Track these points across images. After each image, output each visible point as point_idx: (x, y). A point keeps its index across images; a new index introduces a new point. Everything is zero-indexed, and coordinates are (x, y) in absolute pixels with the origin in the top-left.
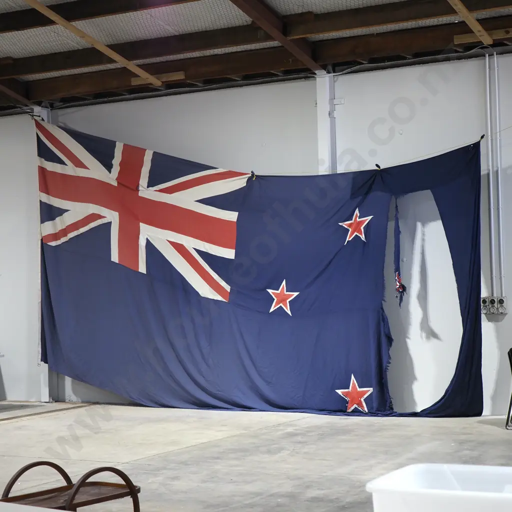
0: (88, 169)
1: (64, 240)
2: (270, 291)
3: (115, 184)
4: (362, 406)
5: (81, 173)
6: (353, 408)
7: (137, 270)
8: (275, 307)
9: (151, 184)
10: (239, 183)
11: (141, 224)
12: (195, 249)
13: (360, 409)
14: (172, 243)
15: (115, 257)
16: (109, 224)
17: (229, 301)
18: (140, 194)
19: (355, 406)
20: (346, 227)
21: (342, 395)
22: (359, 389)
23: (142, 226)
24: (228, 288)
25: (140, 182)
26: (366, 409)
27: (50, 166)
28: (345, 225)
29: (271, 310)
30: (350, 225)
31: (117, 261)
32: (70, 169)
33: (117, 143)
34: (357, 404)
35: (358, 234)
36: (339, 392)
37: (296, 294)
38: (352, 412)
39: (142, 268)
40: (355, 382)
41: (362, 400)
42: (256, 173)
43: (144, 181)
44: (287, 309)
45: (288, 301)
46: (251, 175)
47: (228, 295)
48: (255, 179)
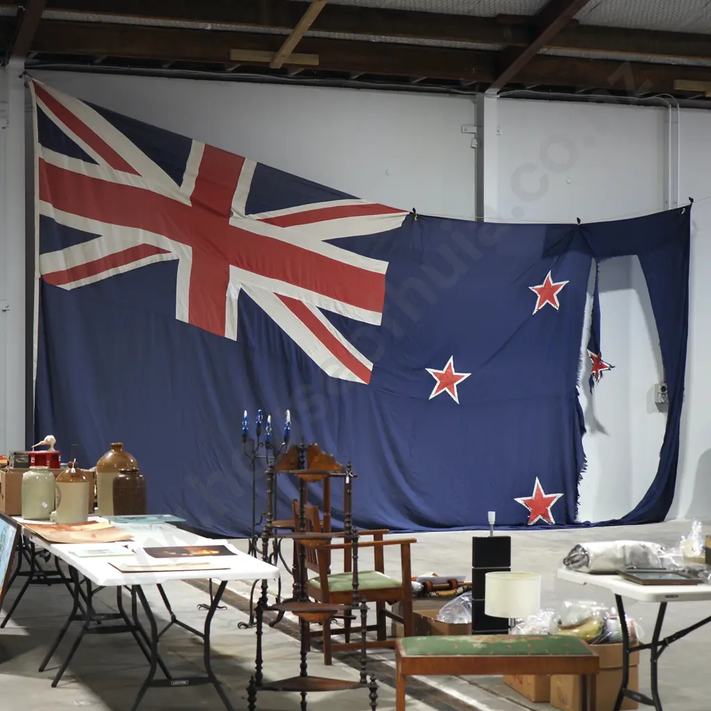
0: (139, 175)
1: (84, 282)
2: (431, 371)
3: (189, 203)
4: (547, 517)
5: (123, 178)
6: (536, 520)
7: (222, 335)
8: (437, 391)
9: (251, 208)
10: (391, 223)
11: (231, 266)
12: (320, 309)
13: (545, 520)
14: (284, 299)
15: (182, 313)
16: (175, 263)
17: (370, 383)
18: (232, 222)
19: (540, 517)
20: (536, 292)
21: (524, 505)
22: (545, 496)
23: (234, 270)
24: (370, 366)
25: (233, 205)
26: (552, 520)
27: (65, 162)
28: (536, 289)
29: (431, 397)
30: (540, 291)
31: (186, 320)
32: (103, 171)
33: (193, 141)
34: (542, 515)
35: (549, 302)
36: (520, 500)
37: (467, 375)
38: (534, 525)
39: (231, 332)
40: (540, 487)
41: (549, 509)
42: (418, 212)
43: (239, 202)
44: (454, 395)
45: (455, 384)
46: (411, 213)
47: (370, 375)
48: (416, 219)
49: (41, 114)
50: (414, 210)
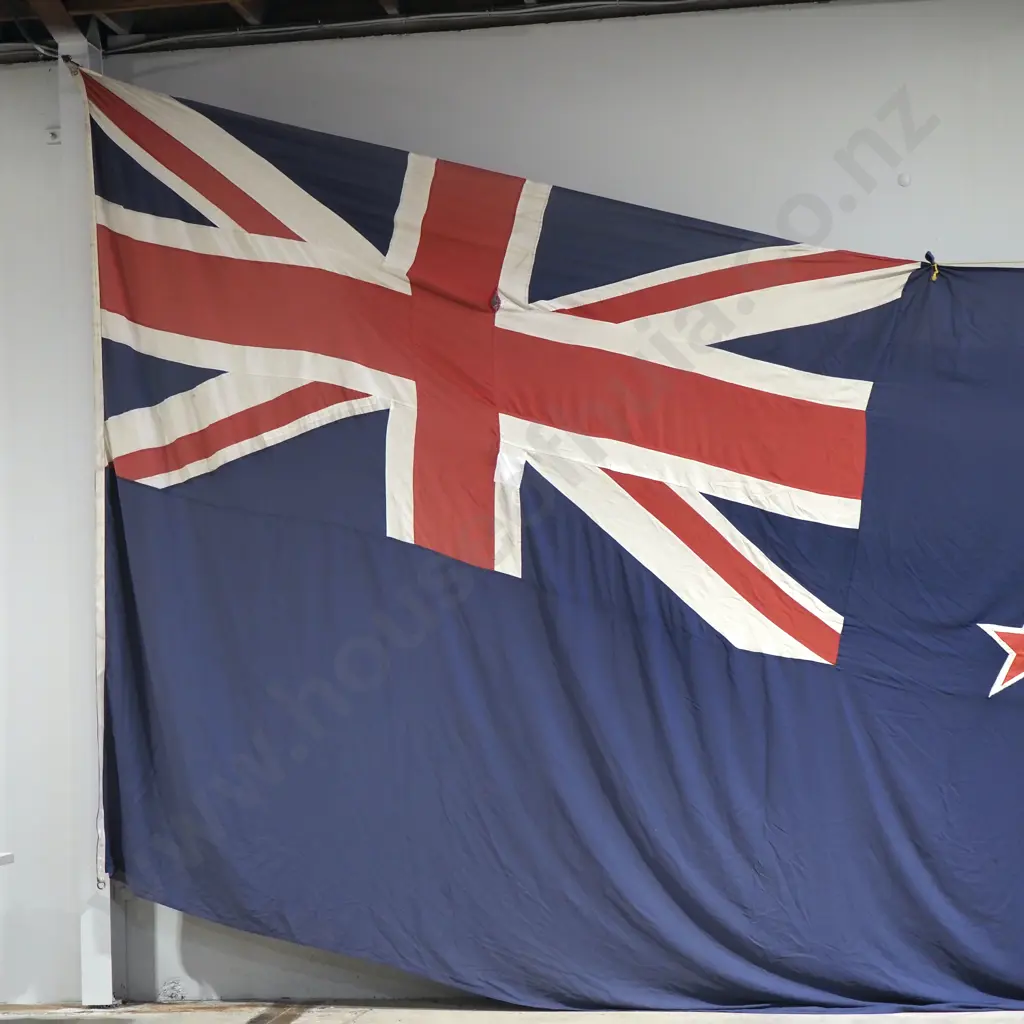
0: (300, 239)
1: (196, 469)
2: (990, 629)
3: (407, 290)
5: (266, 249)
7: (486, 567)
8: (1008, 678)
9: (542, 288)
10: (881, 290)
11: (503, 417)
12: (708, 497)
14: (621, 479)
15: (400, 522)
16: (382, 417)
17: (838, 663)
18: (501, 321)
23: (507, 423)
24: (835, 621)
25: (502, 285)
27: (145, 228)
29: (997, 688)
31: (409, 538)
32: (225, 239)
33: (411, 157)
39: (509, 561)
42: (939, 261)
43: (514, 278)
46: (923, 264)
47: (836, 643)
48: (934, 277)
49: (99, 137)
50: (929, 256)
